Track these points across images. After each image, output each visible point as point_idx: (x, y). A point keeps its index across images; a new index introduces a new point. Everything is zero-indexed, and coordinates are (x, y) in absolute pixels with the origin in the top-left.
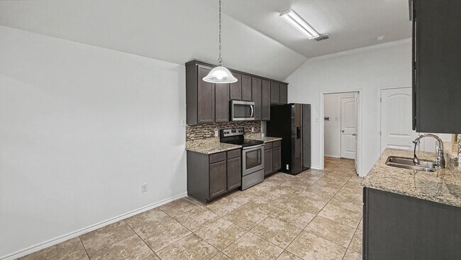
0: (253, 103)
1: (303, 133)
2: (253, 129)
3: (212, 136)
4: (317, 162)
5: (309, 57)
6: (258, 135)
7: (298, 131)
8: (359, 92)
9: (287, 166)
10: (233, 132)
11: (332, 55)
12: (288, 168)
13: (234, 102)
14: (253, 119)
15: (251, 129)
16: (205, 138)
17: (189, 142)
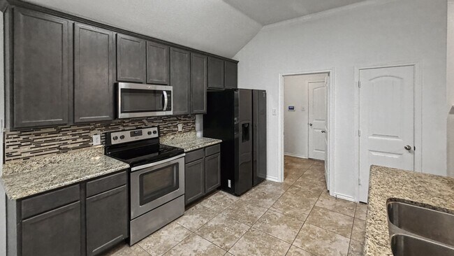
0: (170, 88)
1: (254, 132)
2: (180, 127)
3: (86, 145)
4: (275, 170)
5: (264, 24)
6: (190, 135)
7: (246, 130)
8: (329, 73)
9: (229, 181)
10: (133, 134)
11: (294, 21)
12: (229, 186)
13: (122, 85)
14: (171, 113)
15: (176, 126)
16: (66, 150)
17: (9, 164)
